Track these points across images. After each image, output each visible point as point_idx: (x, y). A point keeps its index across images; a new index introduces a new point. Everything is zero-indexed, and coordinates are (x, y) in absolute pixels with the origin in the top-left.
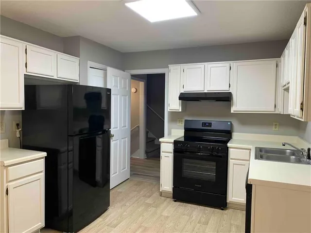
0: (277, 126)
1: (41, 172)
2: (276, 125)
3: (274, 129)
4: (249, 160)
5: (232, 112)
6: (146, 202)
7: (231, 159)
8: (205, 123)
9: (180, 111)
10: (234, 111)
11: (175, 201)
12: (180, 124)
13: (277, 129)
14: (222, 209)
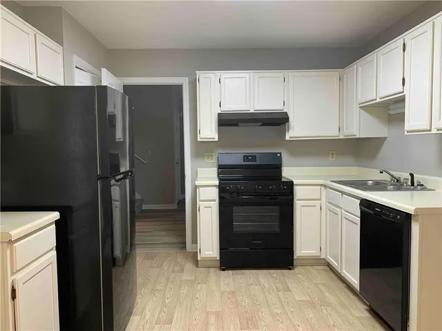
0: (334, 156)
1: (52, 249)
2: (333, 154)
3: (330, 159)
4: (320, 199)
5: (287, 138)
6: (183, 278)
7: (298, 200)
8: (247, 156)
9: (217, 139)
10: (290, 138)
11: (224, 270)
12: (210, 161)
13: (334, 159)
14: (290, 269)
